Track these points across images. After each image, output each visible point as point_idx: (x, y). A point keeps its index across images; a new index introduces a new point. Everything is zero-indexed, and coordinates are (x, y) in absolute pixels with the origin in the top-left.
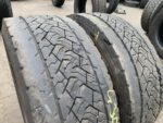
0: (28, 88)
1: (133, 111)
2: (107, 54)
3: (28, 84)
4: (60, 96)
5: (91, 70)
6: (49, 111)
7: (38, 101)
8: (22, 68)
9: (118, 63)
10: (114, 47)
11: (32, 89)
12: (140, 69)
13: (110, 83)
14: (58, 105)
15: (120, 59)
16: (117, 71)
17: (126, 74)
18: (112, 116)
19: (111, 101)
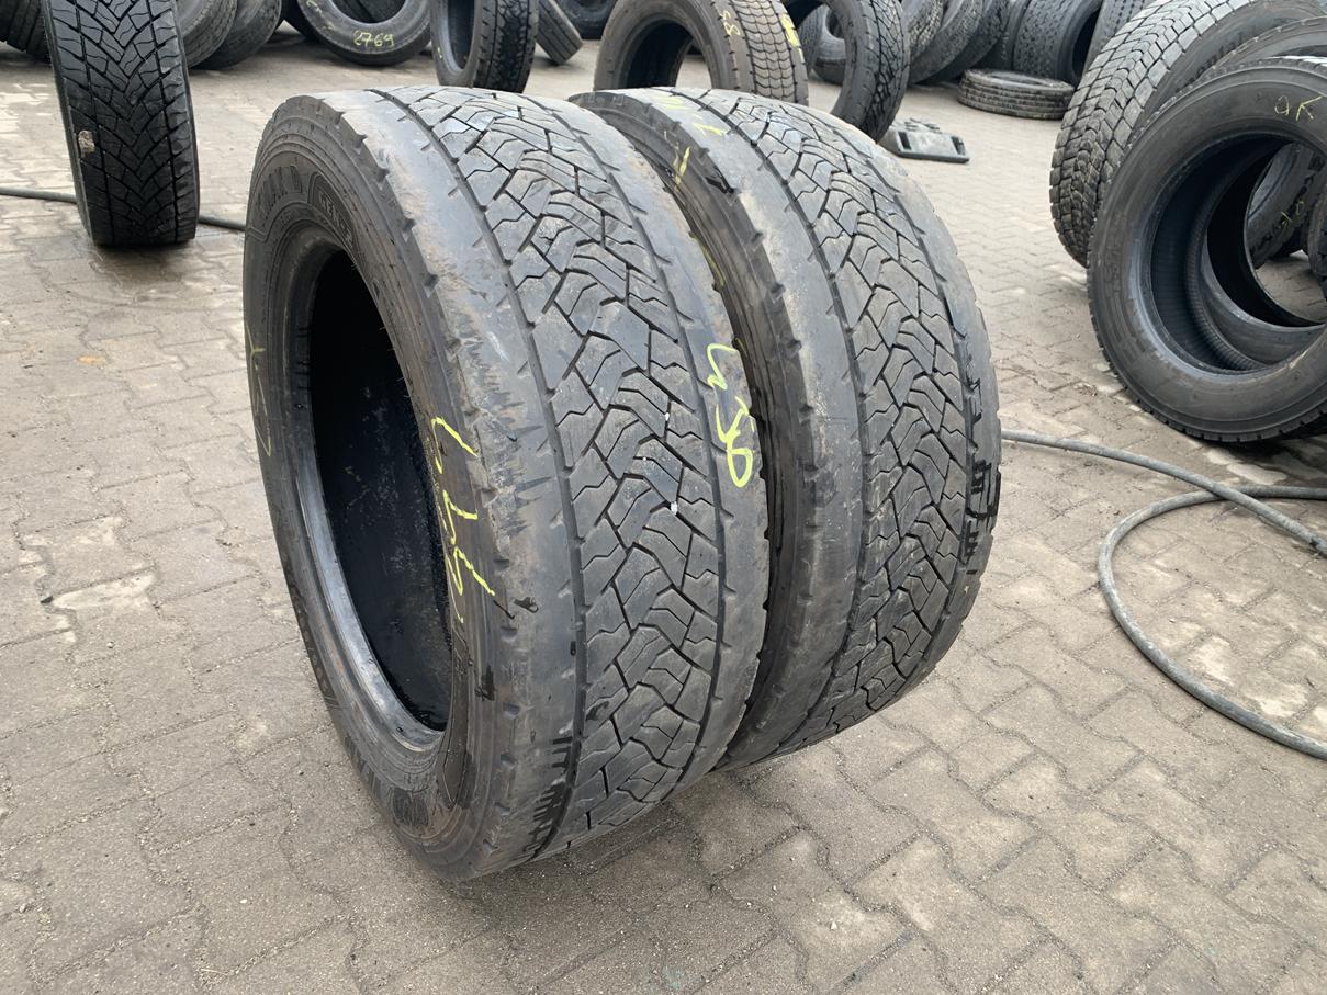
0: (432, 280)
1: (822, 448)
2: (722, 236)
3: (433, 268)
4: (537, 319)
5: (646, 263)
6: (501, 352)
7: (468, 320)
8: (410, 223)
9: (759, 263)
10: (746, 200)
11: (444, 281)
12: (855, 294)
13: (719, 319)
14: (532, 342)
15: (767, 245)
16: (756, 293)
17: (788, 298)
18: (727, 437)
19: (717, 380)
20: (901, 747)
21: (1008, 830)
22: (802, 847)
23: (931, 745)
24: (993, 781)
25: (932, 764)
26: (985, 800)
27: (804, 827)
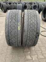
10: (25, 15)
17: (25, 20)
18: (19, 27)
19: (19, 24)
20: (39, 49)
21: (43, 57)
22: (29, 52)
23: (41, 50)
24: (44, 54)
25: (41, 51)
26: (43, 55)
27: (30, 51)
